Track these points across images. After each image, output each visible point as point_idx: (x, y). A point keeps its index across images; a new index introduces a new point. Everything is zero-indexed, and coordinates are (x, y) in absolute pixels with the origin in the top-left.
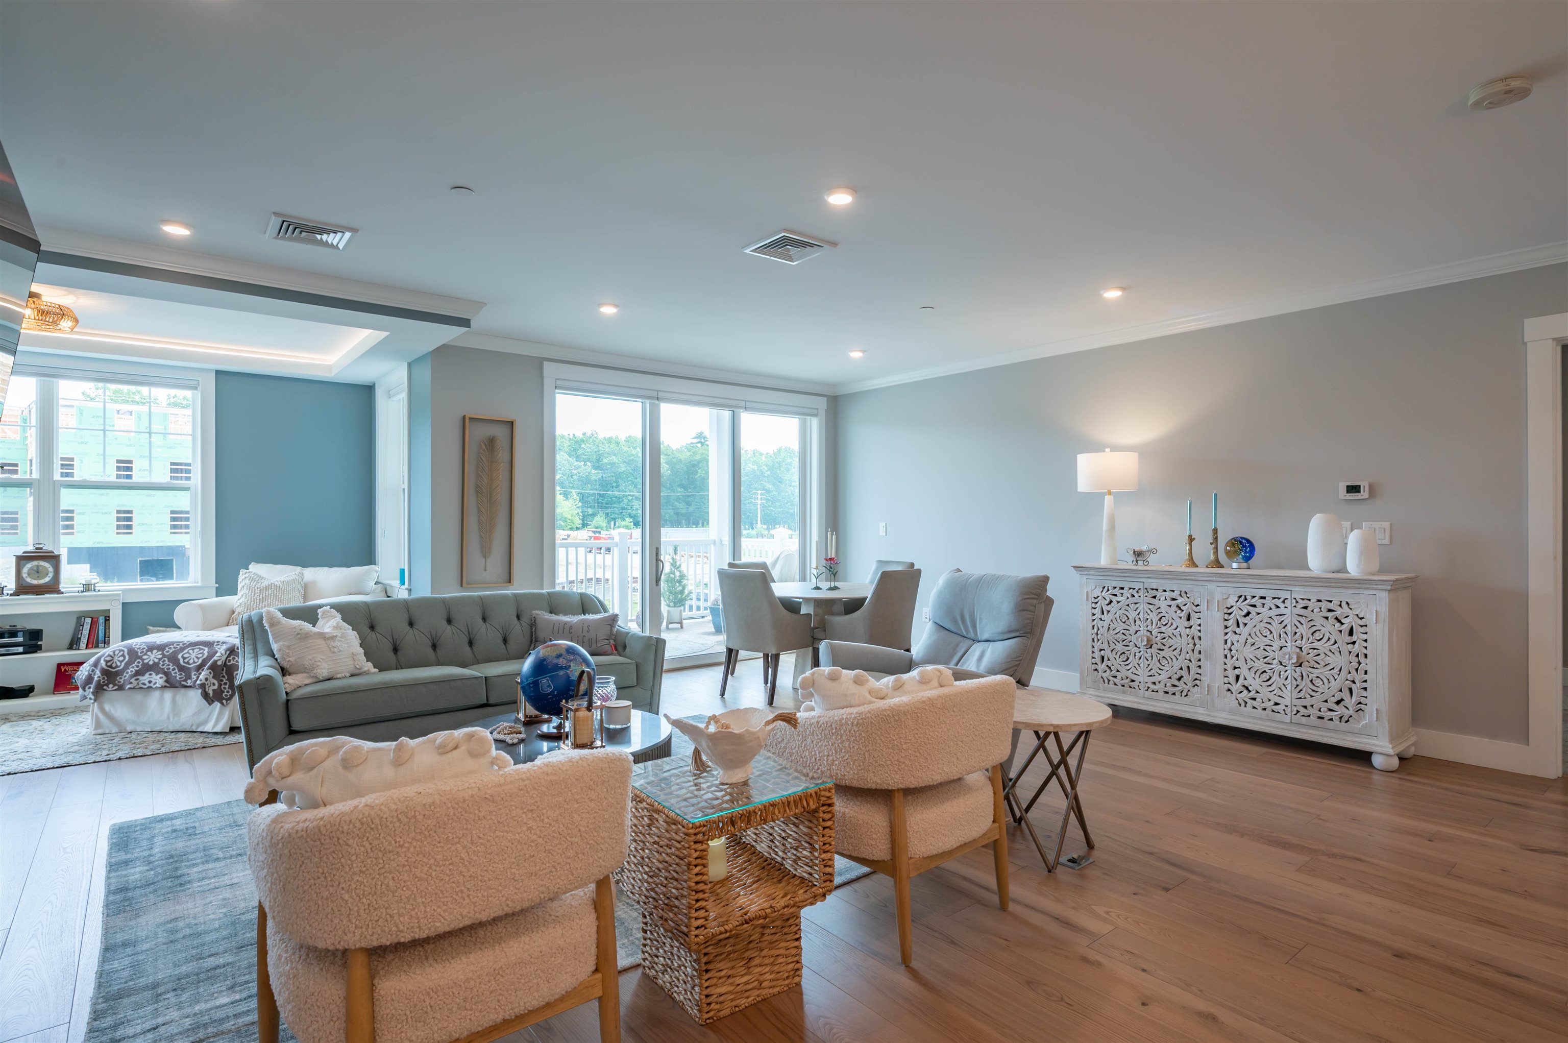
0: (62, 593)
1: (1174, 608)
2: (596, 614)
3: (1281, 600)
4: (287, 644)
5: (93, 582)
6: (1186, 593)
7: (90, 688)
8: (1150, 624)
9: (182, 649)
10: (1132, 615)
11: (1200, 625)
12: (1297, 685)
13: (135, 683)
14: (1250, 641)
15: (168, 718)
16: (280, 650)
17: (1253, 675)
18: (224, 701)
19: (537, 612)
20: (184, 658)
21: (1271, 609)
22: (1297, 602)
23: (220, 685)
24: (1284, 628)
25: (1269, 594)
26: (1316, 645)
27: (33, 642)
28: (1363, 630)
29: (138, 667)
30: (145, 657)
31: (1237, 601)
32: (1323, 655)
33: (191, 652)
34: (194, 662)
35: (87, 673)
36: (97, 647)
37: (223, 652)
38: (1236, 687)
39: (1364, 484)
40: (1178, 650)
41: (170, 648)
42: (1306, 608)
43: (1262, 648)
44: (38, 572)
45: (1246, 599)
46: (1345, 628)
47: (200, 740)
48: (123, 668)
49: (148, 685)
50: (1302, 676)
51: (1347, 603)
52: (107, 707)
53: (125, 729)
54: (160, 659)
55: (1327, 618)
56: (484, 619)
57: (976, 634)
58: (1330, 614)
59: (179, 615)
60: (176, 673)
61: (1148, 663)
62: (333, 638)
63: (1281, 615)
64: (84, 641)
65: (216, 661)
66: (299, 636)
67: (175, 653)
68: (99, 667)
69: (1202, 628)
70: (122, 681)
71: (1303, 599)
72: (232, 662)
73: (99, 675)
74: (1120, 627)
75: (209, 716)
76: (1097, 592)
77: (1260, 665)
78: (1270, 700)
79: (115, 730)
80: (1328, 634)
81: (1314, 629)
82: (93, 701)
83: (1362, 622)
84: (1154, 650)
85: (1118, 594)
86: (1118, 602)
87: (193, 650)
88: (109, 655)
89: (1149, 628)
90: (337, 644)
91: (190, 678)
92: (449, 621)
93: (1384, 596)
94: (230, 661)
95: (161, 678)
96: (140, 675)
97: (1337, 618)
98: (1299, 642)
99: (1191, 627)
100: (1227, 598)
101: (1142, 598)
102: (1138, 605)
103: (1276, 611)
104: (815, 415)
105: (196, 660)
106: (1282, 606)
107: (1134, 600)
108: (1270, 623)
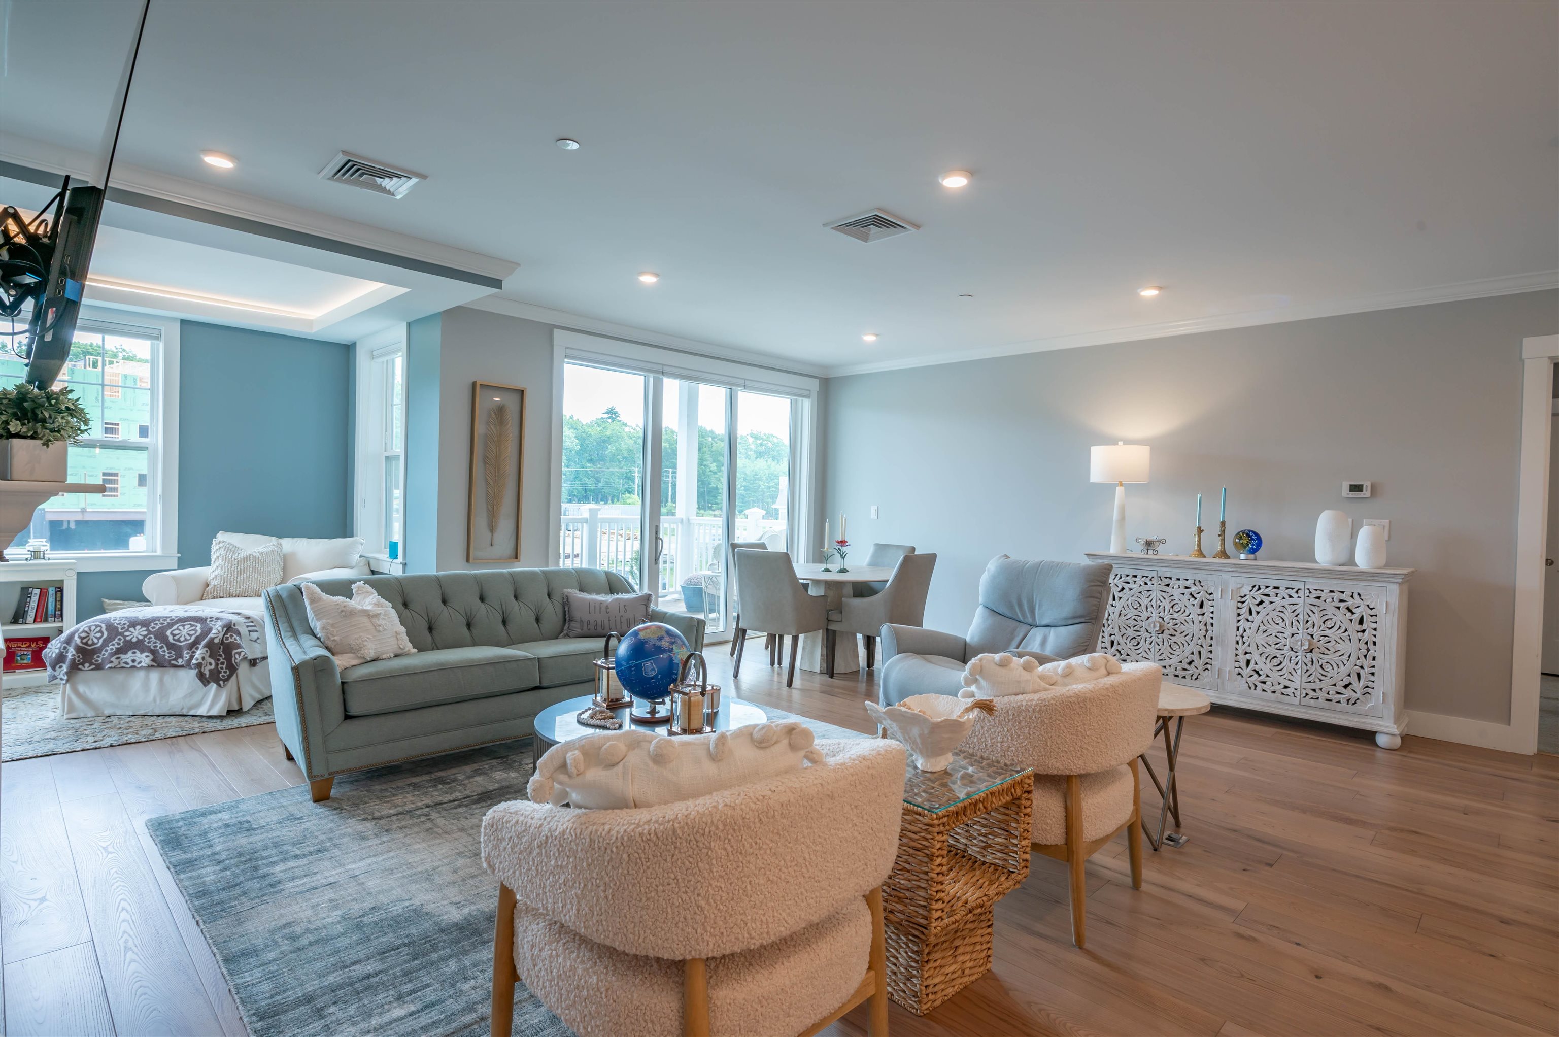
0: (8, 561)
1: (1187, 596)
2: (622, 594)
3: (1295, 590)
4: (330, 621)
5: (42, 549)
6: (1200, 582)
7: (61, 667)
8: (1162, 611)
9: (170, 626)
10: (1145, 602)
11: (1212, 613)
12: (1307, 670)
13: (116, 662)
14: (1262, 628)
15: (155, 700)
16: (323, 628)
17: (1264, 660)
18: (221, 683)
19: (569, 590)
20: (174, 635)
21: (1284, 598)
22: (1310, 592)
23: (217, 665)
24: (1296, 616)
25: (1283, 584)
26: (1327, 632)
28: (1373, 619)
29: (119, 644)
30: (126, 634)
31: (1251, 591)
32: (1333, 643)
33: (181, 628)
34: (186, 640)
35: (57, 651)
36: (46, 621)
37: (220, 629)
38: (1247, 671)
39: (1367, 484)
40: (1190, 636)
41: (156, 624)
42: (1318, 598)
43: (1274, 635)
45: (1259, 589)
46: (1356, 617)
47: (196, 725)
48: (101, 646)
49: (131, 664)
50: (1312, 662)
51: (1359, 594)
52: (81, 688)
53: (103, 713)
54: (145, 636)
55: (1338, 608)
56: (516, 597)
57: (1035, 620)
58: (1342, 605)
59: (149, 587)
60: (164, 651)
61: (1159, 647)
62: (377, 616)
63: (1294, 604)
64: (31, 615)
65: (213, 639)
66: (343, 613)
67: (162, 630)
68: (73, 644)
69: (1214, 615)
70: (100, 660)
71: (1316, 590)
72: (230, 640)
73: (74, 653)
74: (1132, 613)
75: (203, 698)
77: (1271, 650)
78: (1279, 684)
79: (90, 713)
80: (1340, 623)
81: (1326, 618)
82: (64, 682)
83: (1372, 612)
84: (1165, 636)
85: (1130, 581)
86: (1131, 589)
87: (183, 626)
88: (84, 631)
89: (1161, 615)
90: (383, 622)
91: (181, 657)
92: (482, 599)
93: (1395, 588)
94: (227, 639)
95: (147, 656)
96: (121, 653)
97: (1348, 608)
98: (1310, 629)
99: (1203, 614)
100: (1241, 588)
101: (1155, 586)
102: (1150, 592)
103: (1288, 601)
104: (808, 397)
105: (188, 637)
106: (1295, 595)
107: (1147, 587)
108: (1283, 612)
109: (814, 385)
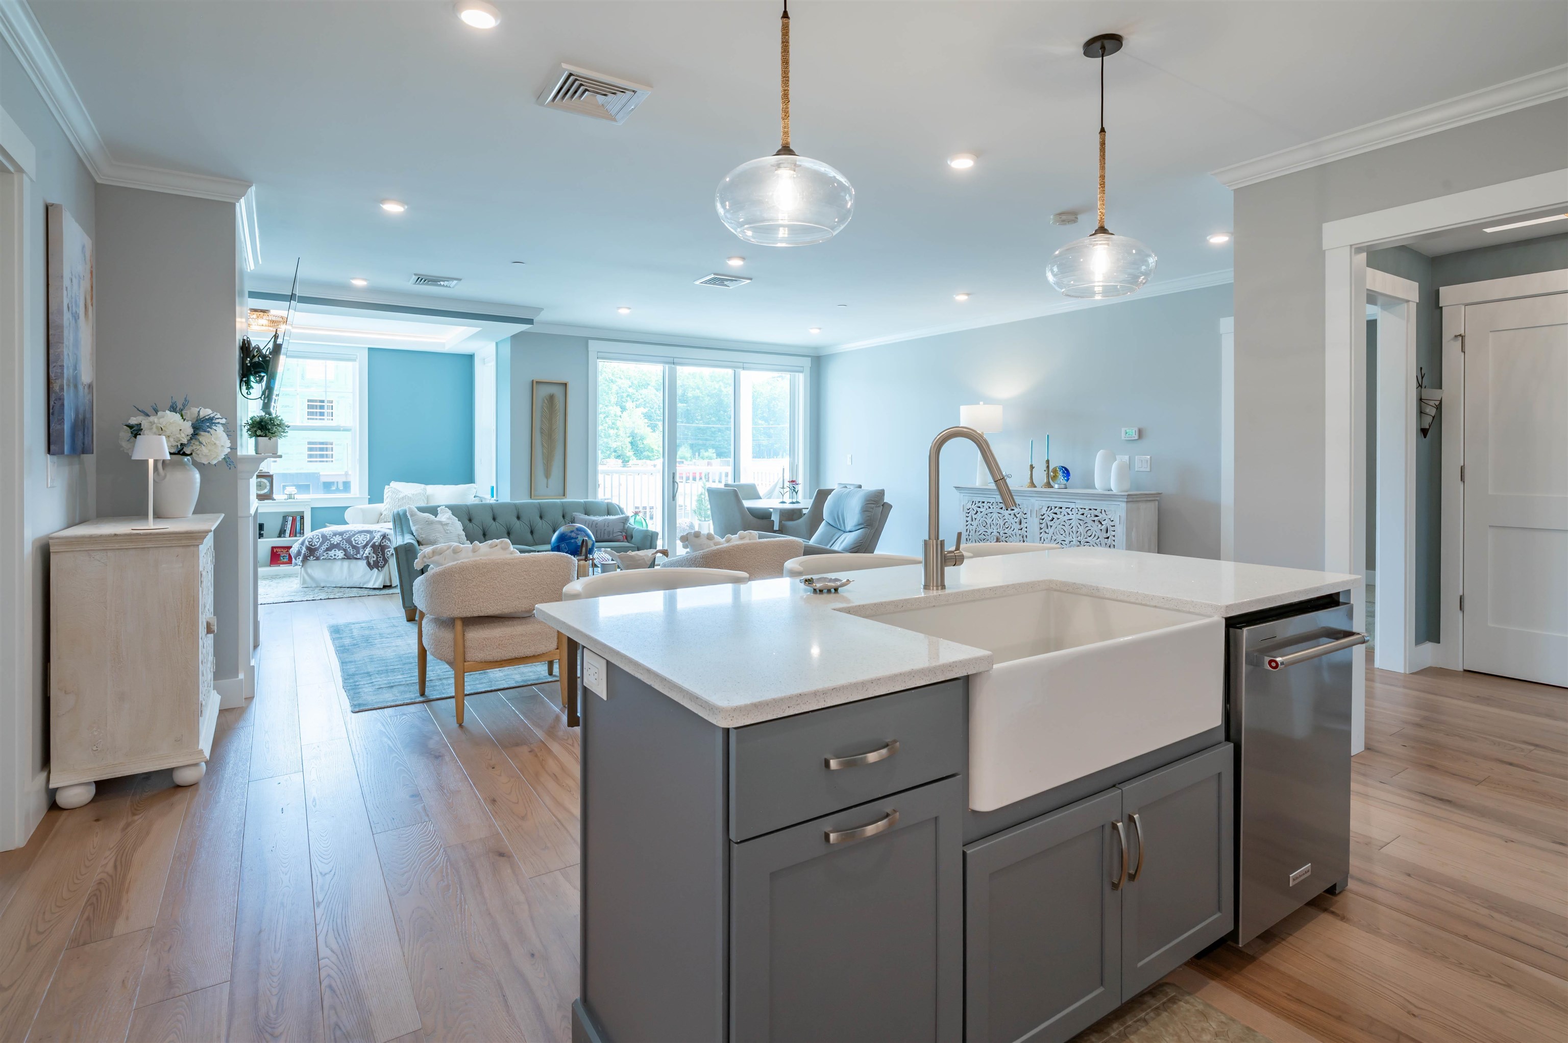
0: (275, 500)
1: (1012, 516)
2: (615, 515)
3: (1070, 509)
4: (420, 527)
5: (293, 493)
6: (1019, 505)
7: (299, 558)
8: (999, 527)
9: (354, 535)
10: (989, 521)
11: (1025, 528)
13: (326, 556)
14: (1054, 538)
15: (346, 578)
16: (417, 530)
18: (380, 568)
19: (575, 513)
21: (1065, 515)
22: (1078, 510)
23: (377, 558)
24: (1072, 528)
25: (1064, 505)
26: (1090, 539)
28: (1113, 528)
29: (327, 545)
30: (331, 540)
31: (1047, 511)
32: (1092, 547)
33: (359, 536)
34: (361, 543)
35: (297, 549)
36: (296, 536)
37: (379, 537)
39: (1136, 430)
41: (347, 534)
42: (1083, 514)
43: (1060, 543)
44: (260, 486)
45: (1051, 509)
46: (1104, 528)
48: (319, 546)
49: (334, 557)
51: (1105, 511)
52: (309, 571)
53: (322, 585)
54: (341, 541)
55: (1094, 521)
56: (541, 517)
57: (845, 527)
58: (1096, 519)
59: (348, 515)
60: (350, 550)
62: (447, 524)
63: (1070, 520)
64: (288, 532)
65: (375, 543)
66: (427, 522)
67: (350, 538)
68: (305, 545)
69: (1028, 530)
70: (318, 554)
72: (384, 544)
73: (305, 550)
74: (982, 530)
75: (370, 578)
76: (969, 506)
79: (314, 585)
81: (1087, 528)
82: (301, 567)
83: (1112, 524)
85: (981, 506)
86: (981, 512)
87: (360, 535)
88: (310, 538)
89: (998, 530)
90: (449, 528)
91: (359, 553)
92: (518, 518)
93: (1124, 505)
94: (383, 543)
95: (342, 553)
96: (329, 551)
97: (1099, 521)
98: (1079, 538)
99: (1022, 529)
100: (1041, 509)
101: (995, 509)
102: (993, 515)
103: (1068, 517)
104: (802, 372)
105: (363, 542)
106: (1070, 513)
107: (990, 510)
108: (1064, 525)
109: (807, 363)
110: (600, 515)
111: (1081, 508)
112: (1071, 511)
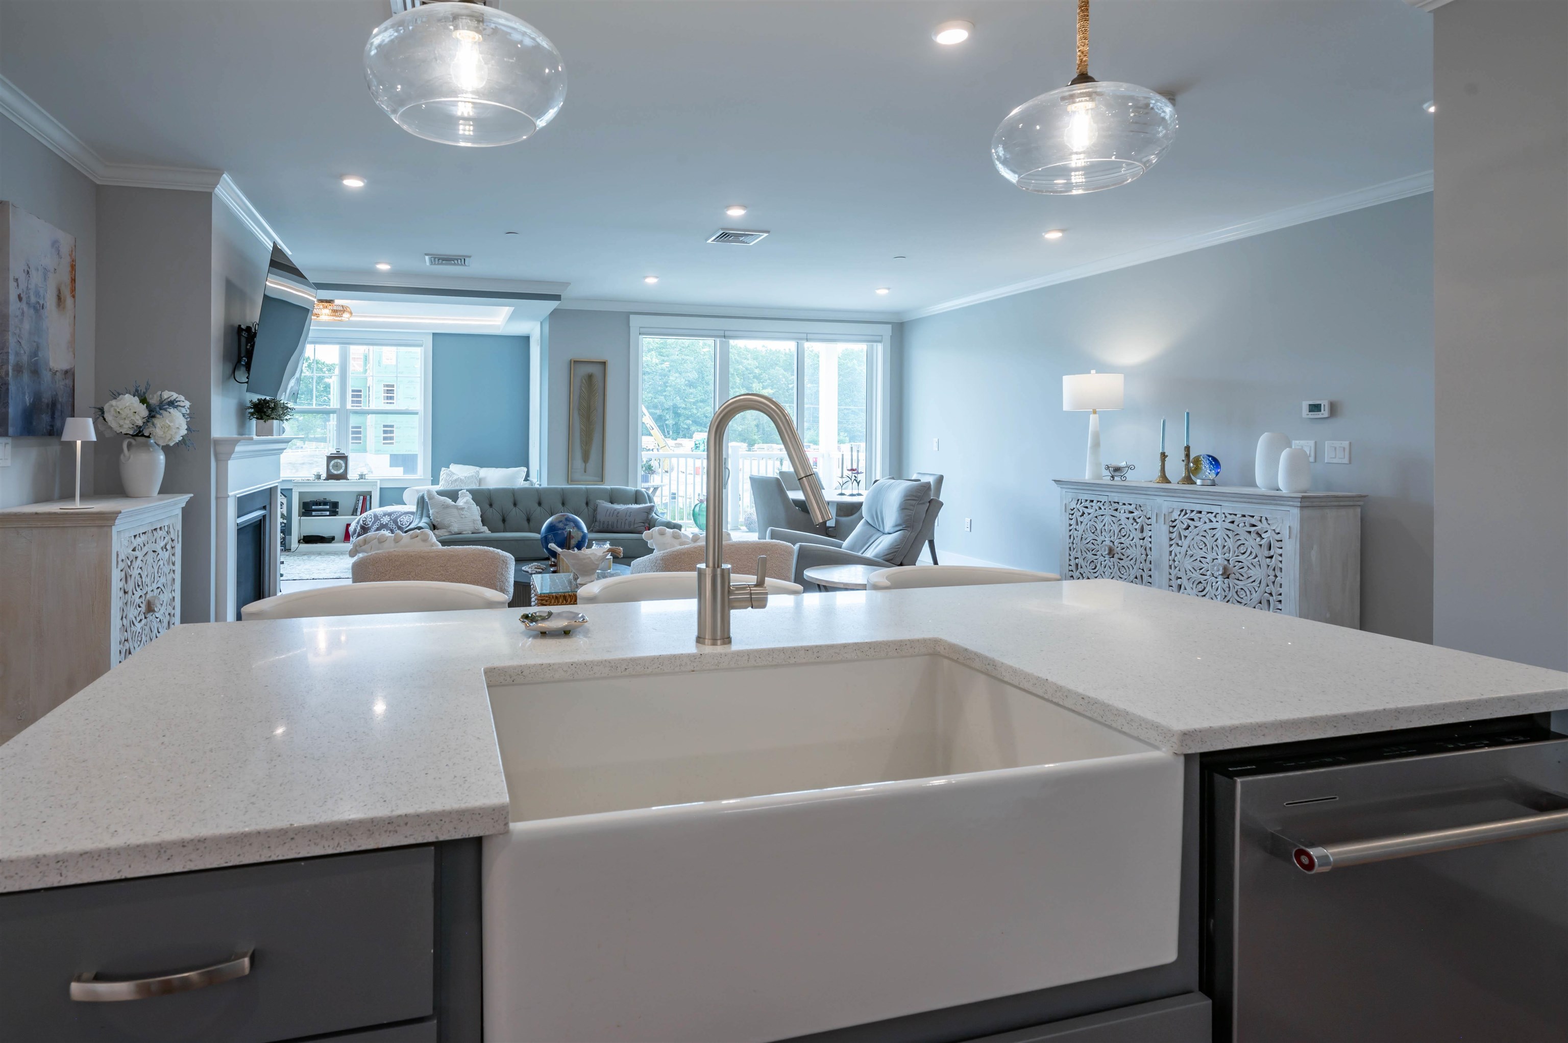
0: (349, 480)
1: (1131, 521)
3: (1214, 514)
4: (437, 511)
6: (1140, 506)
8: (1112, 535)
9: (400, 516)
10: (1099, 526)
11: (1150, 537)
14: (1190, 553)
16: (433, 514)
17: (1191, 585)
19: (599, 501)
20: (401, 521)
21: (1205, 523)
22: (1226, 517)
24: (1216, 541)
25: (1205, 509)
26: (1241, 558)
27: (334, 509)
28: (1279, 544)
29: (378, 525)
30: (381, 520)
31: (1179, 515)
32: (1246, 568)
33: (404, 517)
34: (406, 524)
39: (1327, 404)
40: (1134, 560)
41: (394, 515)
42: (1233, 522)
43: (1198, 560)
44: (337, 466)
45: (1186, 514)
46: (1265, 542)
48: (371, 526)
50: (1229, 587)
51: (1266, 519)
54: (389, 521)
55: (1250, 532)
57: (884, 528)
58: (1253, 529)
59: (406, 495)
62: (463, 509)
63: (1213, 529)
66: (443, 506)
67: (397, 518)
68: (359, 524)
69: (1153, 540)
73: (360, 529)
74: (1091, 537)
76: (1073, 505)
77: (1196, 575)
80: (1251, 548)
81: (1239, 542)
83: (1278, 537)
84: (1115, 559)
85: (1089, 506)
86: (1089, 514)
88: (365, 517)
89: (1112, 539)
90: (465, 513)
92: (539, 504)
93: (1296, 511)
97: (1258, 533)
98: (1227, 555)
99: (1144, 539)
100: (1172, 512)
101: (1106, 510)
102: (1104, 517)
103: (1209, 525)
105: (406, 523)
106: (1214, 520)
107: (1101, 512)
108: (1205, 537)
110: (625, 503)
111: (1231, 514)
112: (1215, 516)
